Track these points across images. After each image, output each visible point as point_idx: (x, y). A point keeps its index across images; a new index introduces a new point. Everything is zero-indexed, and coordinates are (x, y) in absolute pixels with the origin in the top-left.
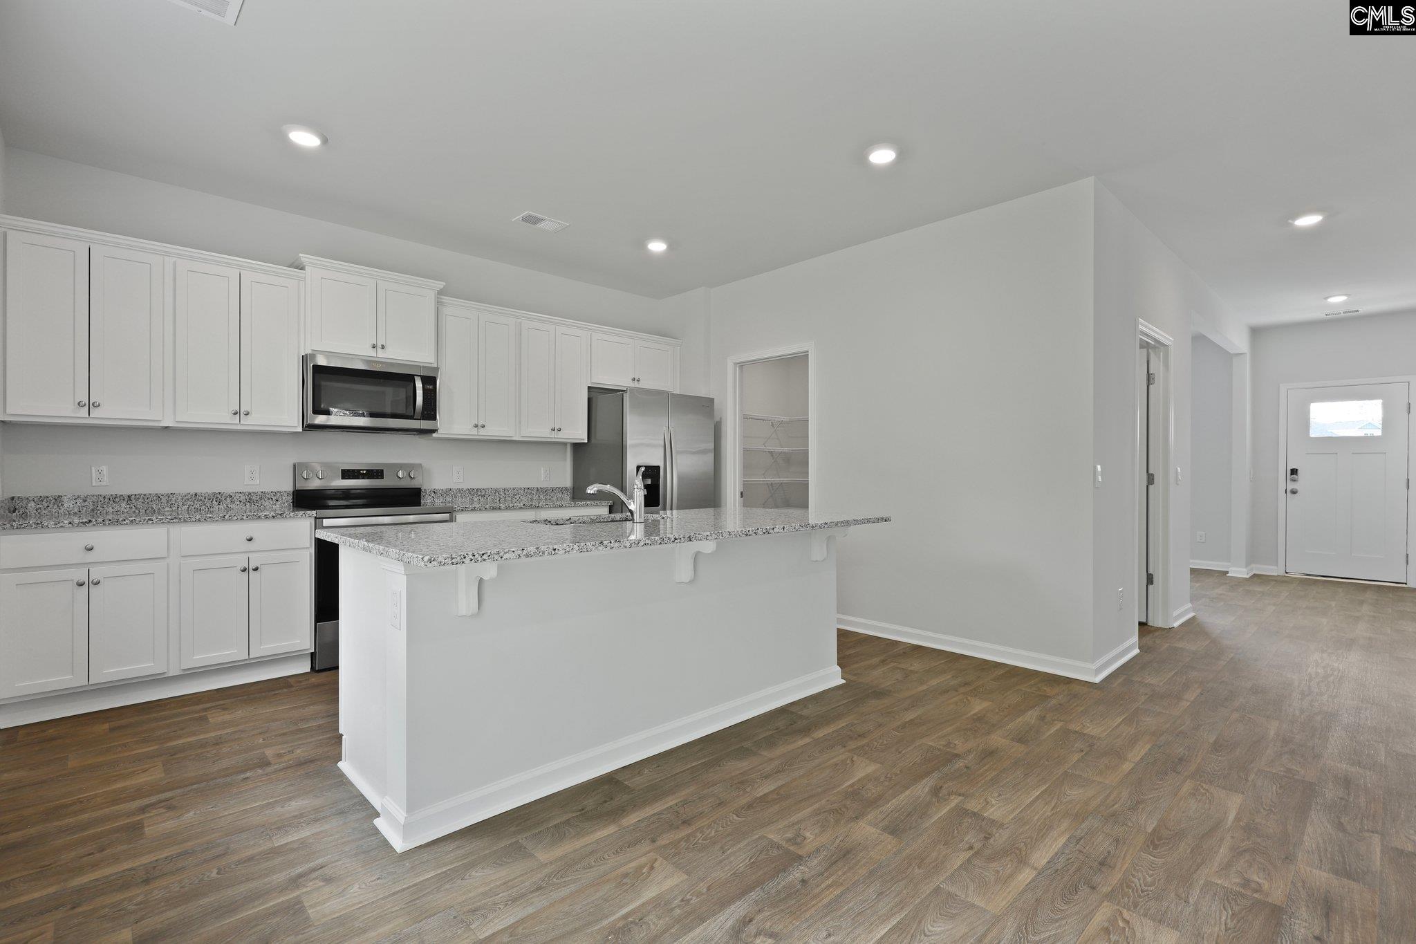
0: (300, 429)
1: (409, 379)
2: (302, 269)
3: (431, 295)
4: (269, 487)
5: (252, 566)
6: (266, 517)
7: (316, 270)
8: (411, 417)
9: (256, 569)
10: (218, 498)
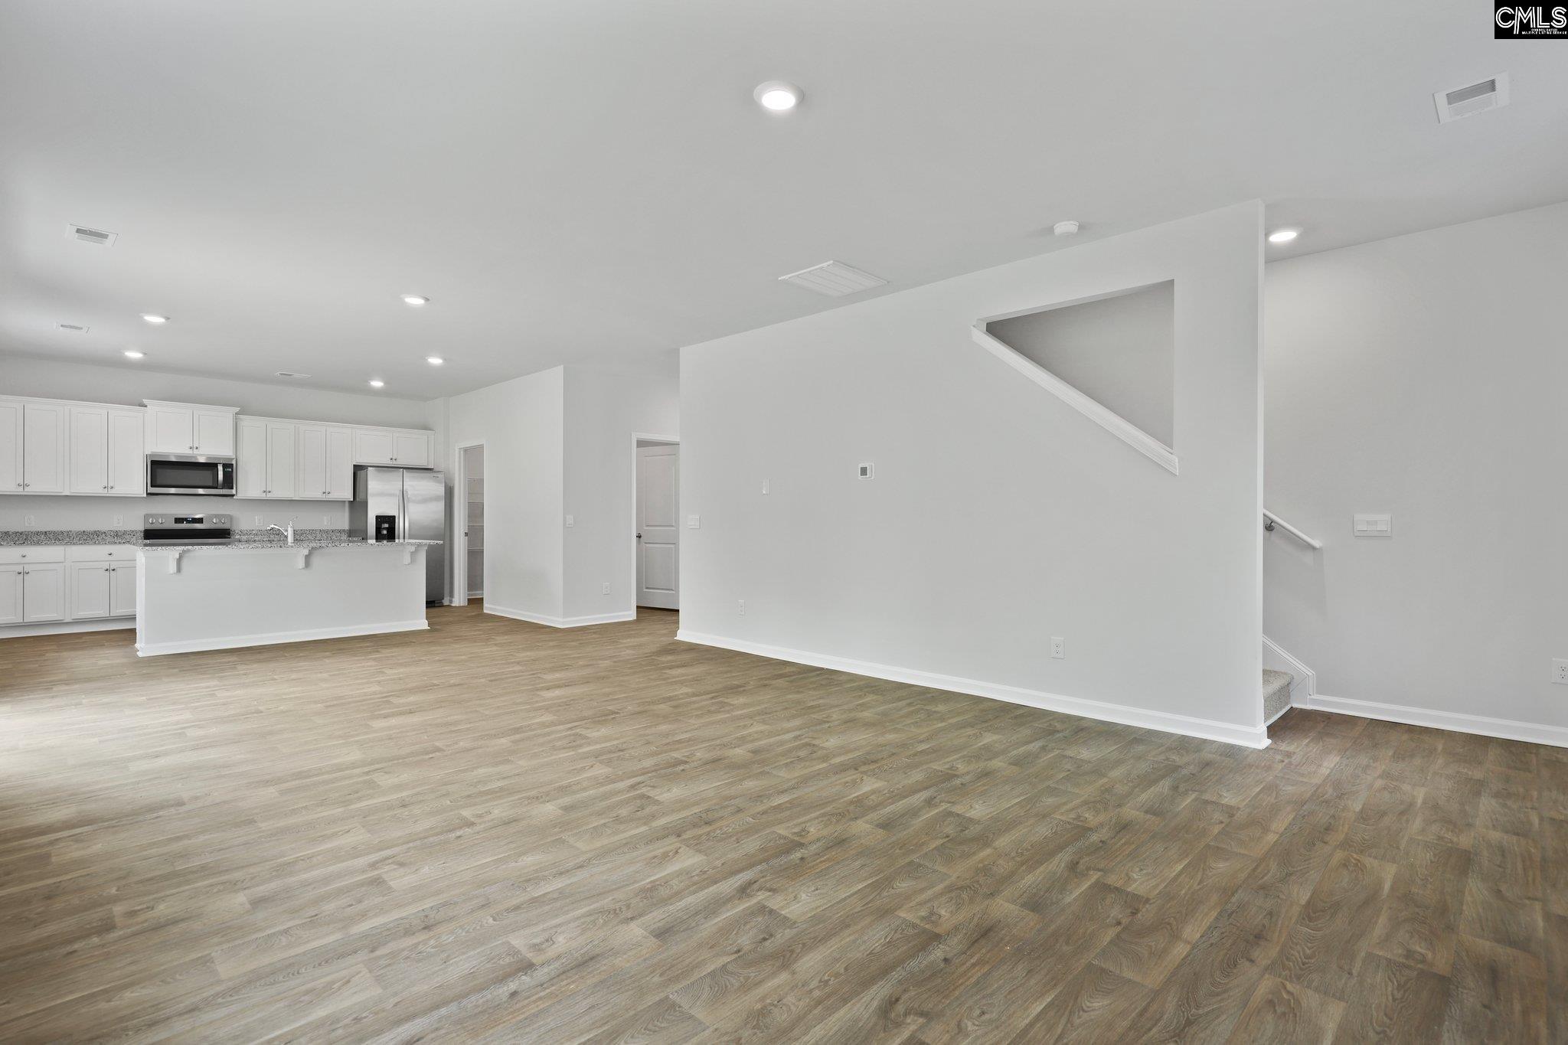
0: (145, 495)
1: (215, 465)
2: (146, 406)
3: (231, 416)
4: (128, 528)
5: (112, 568)
6: (120, 543)
7: (154, 408)
8: (217, 488)
9: (114, 570)
10: (97, 533)
